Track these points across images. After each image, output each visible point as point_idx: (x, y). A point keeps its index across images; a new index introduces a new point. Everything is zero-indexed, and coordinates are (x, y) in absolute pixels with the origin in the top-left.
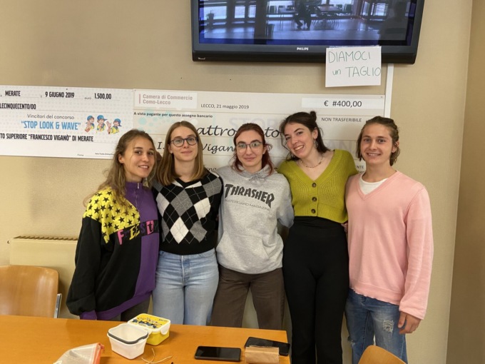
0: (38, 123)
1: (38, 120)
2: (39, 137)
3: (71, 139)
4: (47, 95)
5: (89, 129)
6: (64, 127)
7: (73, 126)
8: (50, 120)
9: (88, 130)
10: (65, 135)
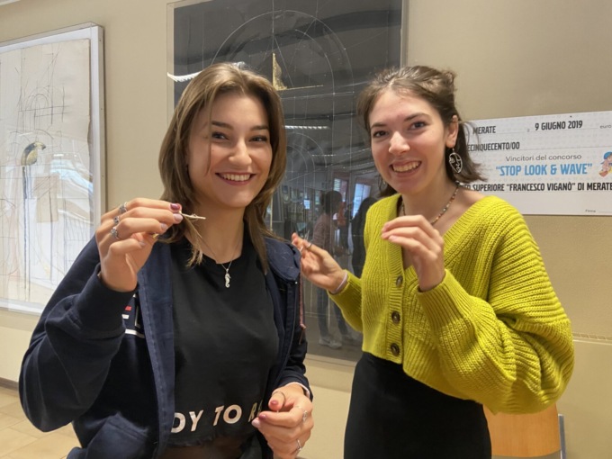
0: (523, 167)
1: (522, 164)
2: (524, 187)
3: (575, 188)
4: (537, 128)
5: (606, 172)
6: (564, 170)
7: (580, 169)
8: (541, 163)
9: (604, 174)
10: (566, 182)
